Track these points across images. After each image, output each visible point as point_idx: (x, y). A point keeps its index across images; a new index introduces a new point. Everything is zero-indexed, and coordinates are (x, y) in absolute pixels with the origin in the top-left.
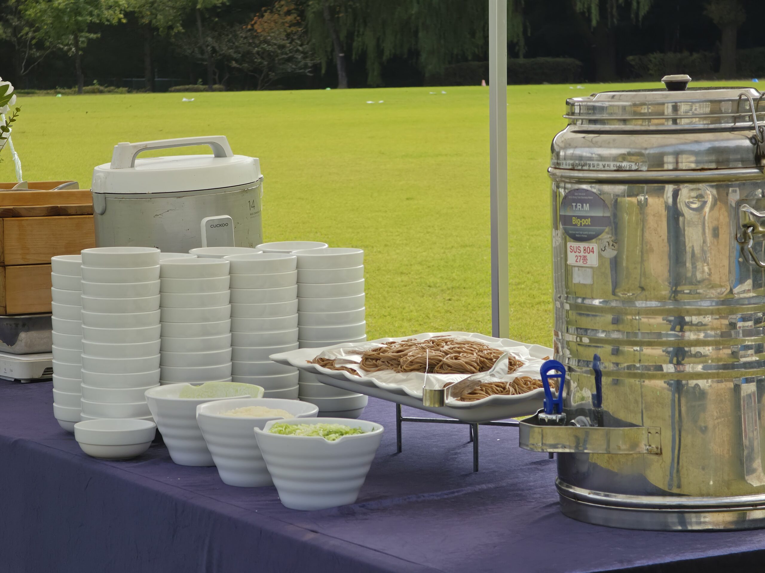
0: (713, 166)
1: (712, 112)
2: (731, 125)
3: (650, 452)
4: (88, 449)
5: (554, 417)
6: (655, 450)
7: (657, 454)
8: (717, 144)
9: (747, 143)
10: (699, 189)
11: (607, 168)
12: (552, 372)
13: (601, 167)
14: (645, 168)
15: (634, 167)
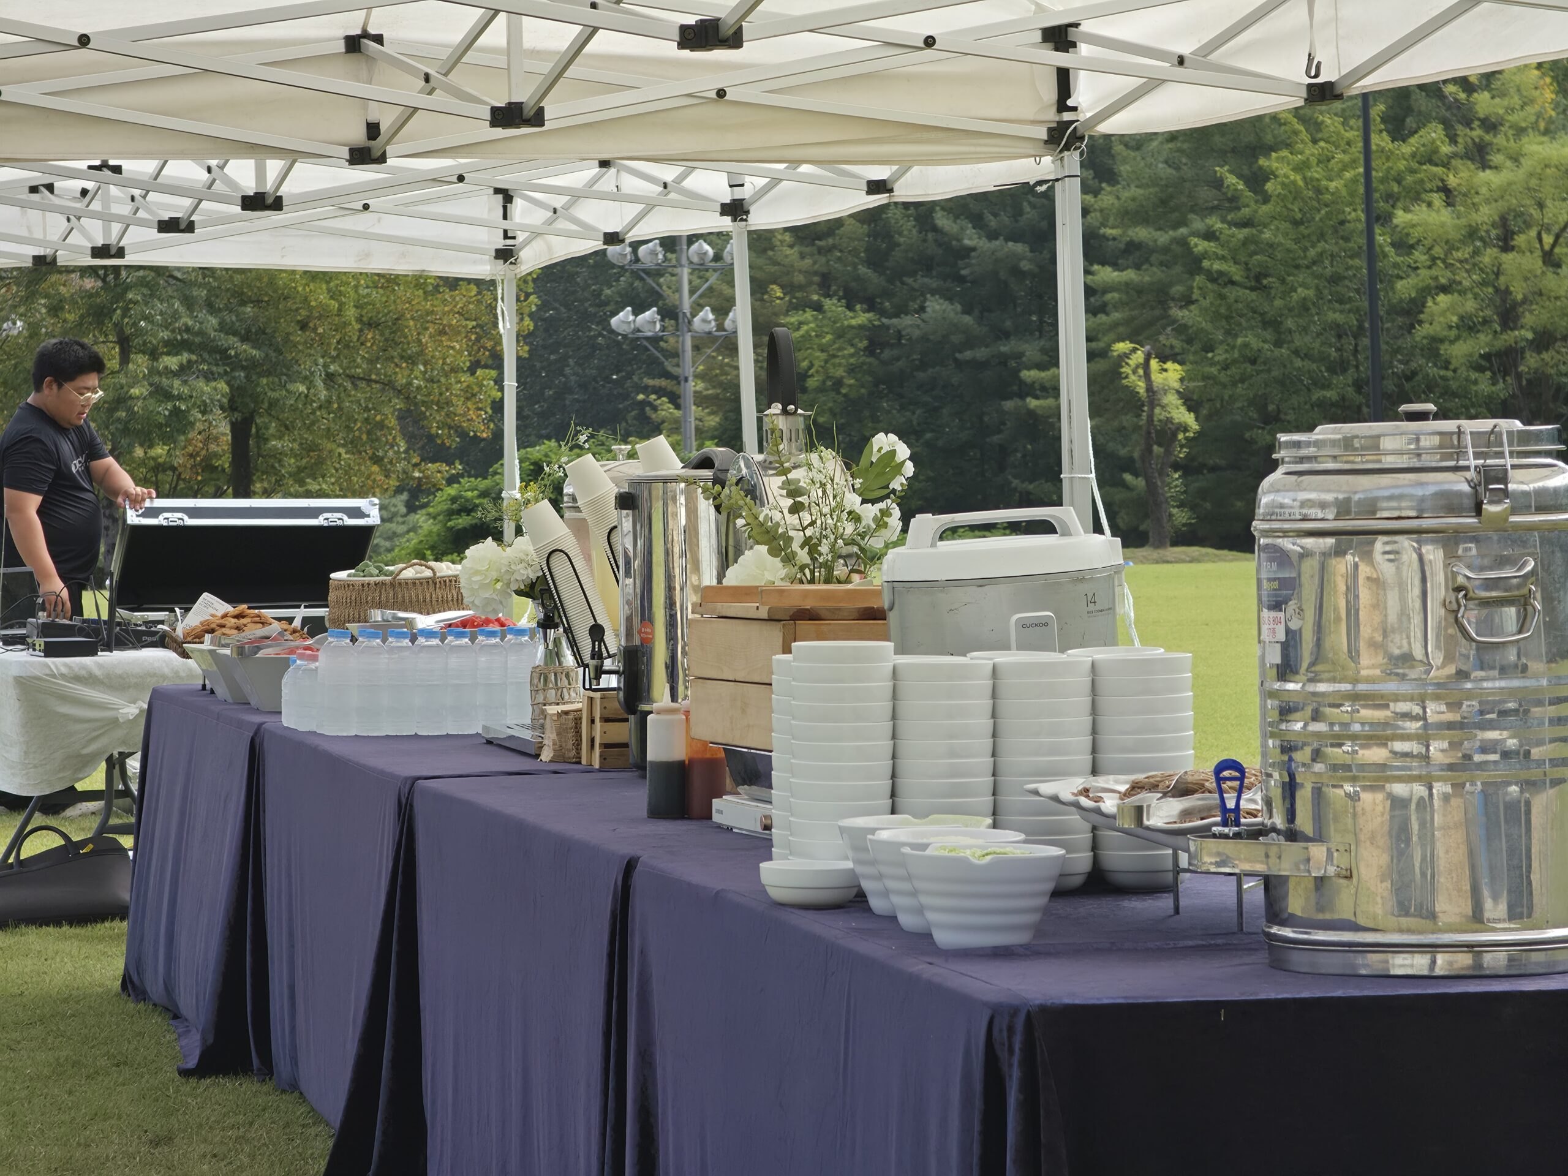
0: (1413, 514)
1: (1441, 447)
2: (1452, 463)
3: (1338, 876)
4: (775, 894)
5: (1226, 830)
6: (1344, 872)
7: (1346, 877)
8: (1446, 487)
9: (1465, 488)
10: (1395, 542)
11: (1293, 517)
12: (1226, 773)
13: (1287, 517)
14: (1331, 517)
15: (1320, 516)
